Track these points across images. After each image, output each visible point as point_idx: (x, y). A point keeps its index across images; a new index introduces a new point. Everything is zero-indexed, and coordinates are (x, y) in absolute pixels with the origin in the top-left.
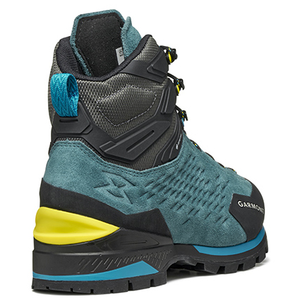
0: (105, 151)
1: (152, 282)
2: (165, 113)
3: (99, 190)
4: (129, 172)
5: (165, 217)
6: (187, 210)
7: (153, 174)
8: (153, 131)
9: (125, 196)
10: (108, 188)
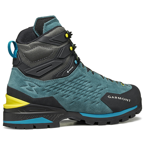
0: (26, 72)
1: (49, 126)
2: (59, 58)
3: (23, 88)
4: (37, 81)
5: (58, 100)
6: (72, 98)
7: (51, 82)
8: (52, 65)
9: (34, 91)
10: (27, 87)
